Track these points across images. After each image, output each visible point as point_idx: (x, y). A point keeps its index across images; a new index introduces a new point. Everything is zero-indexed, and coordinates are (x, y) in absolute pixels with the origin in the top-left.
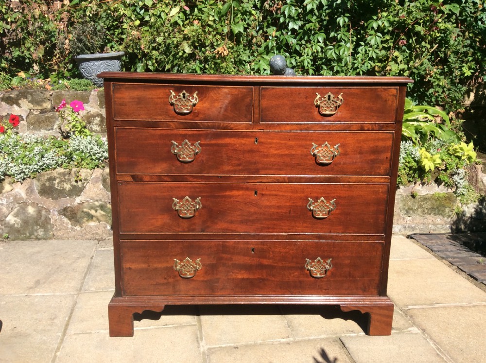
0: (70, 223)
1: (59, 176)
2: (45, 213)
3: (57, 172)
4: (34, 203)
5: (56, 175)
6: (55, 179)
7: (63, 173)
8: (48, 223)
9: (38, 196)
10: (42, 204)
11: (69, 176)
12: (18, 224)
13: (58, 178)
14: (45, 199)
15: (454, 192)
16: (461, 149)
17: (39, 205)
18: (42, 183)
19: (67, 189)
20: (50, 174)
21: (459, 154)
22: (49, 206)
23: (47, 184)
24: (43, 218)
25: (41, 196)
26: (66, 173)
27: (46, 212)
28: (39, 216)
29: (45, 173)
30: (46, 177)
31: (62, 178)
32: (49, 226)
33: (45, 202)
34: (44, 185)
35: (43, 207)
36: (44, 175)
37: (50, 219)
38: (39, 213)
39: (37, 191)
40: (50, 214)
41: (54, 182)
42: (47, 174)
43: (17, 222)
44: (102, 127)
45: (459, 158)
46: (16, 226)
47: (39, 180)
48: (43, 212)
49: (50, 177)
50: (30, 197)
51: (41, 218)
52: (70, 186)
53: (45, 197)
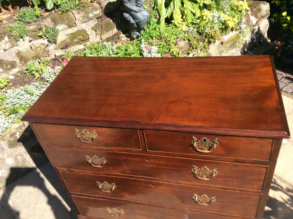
0: (40, 154)
1: (17, 130)
2: (20, 158)
3: (14, 128)
4: (8, 156)
5: (15, 131)
6: (15, 134)
7: (19, 127)
8: (25, 162)
9: (9, 150)
10: (14, 153)
11: (24, 127)
12: (5, 174)
13: (17, 132)
14: (15, 149)
15: (239, 32)
16: (241, 6)
17: (13, 155)
18: (7, 141)
19: (28, 136)
20: (9, 132)
21: (240, 9)
22: (20, 152)
23: (12, 139)
24: (20, 161)
25: (11, 149)
26: (21, 126)
27: (21, 156)
28: (17, 161)
29: (6, 133)
30: (8, 135)
31: (20, 130)
32: (27, 163)
33: (16, 151)
34: (9, 141)
35: (16, 155)
36: (5, 135)
37: (26, 159)
38: (15, 159)
39: (7, 147)
40: (24, 156)
41: (16, 136)
42: (8, 133)
43: (4, 173)
44: (3, 68)
45: (241, 11)
46: (4, 175)
47: (4, 140)
48: (19, 157)
49: (11, 134)
50: (4, 153)
51: (19, 162)
52: (29, 133)
53: (15, 148)
